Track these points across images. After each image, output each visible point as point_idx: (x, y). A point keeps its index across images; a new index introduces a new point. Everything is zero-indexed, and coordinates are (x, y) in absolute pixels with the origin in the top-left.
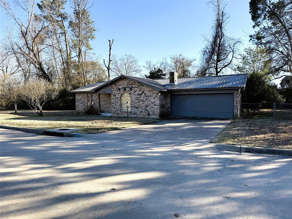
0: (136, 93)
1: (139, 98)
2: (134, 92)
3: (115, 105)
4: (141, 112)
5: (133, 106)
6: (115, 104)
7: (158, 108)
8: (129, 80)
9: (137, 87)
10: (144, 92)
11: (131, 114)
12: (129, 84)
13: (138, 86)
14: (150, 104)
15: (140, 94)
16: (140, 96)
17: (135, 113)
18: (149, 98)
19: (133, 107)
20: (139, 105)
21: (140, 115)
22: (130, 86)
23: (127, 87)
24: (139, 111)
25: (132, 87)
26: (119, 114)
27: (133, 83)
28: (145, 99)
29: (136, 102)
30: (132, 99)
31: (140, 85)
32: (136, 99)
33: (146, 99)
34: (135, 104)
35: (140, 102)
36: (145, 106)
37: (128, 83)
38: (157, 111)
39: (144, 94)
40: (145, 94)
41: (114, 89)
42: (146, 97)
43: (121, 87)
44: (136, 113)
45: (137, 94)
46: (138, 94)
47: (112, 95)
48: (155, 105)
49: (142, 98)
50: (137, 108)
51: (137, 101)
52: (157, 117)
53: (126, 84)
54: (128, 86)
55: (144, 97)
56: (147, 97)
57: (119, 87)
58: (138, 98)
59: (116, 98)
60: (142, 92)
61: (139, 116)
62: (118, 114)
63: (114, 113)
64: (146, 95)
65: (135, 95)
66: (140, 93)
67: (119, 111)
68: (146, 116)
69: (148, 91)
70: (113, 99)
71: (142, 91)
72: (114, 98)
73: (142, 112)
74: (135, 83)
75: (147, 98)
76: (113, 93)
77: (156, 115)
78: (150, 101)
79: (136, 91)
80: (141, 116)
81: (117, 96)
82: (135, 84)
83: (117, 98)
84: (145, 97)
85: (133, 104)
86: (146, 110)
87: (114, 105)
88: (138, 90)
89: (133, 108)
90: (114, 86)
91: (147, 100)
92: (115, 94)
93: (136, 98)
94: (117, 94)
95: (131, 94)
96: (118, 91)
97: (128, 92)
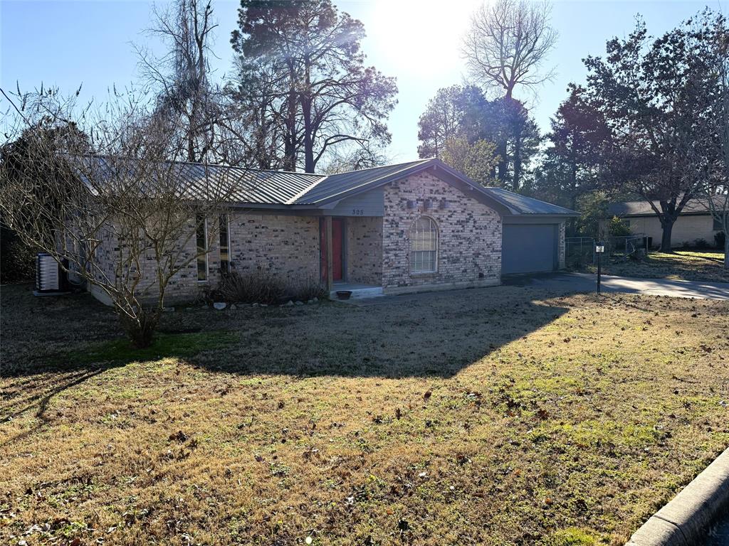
0: (454, 219)
1: (460, 233)
2: (450, 214)
3: (396, 255)
4: (463, 272)
5: (446, 256)
6: (394, 252)
7: (499, 258)
8: (435, 178)
9: (455, 201)
10: (472, 217)
11: (439, 280)
12: (435, 189)
13: (458, 199)
14: (483, 249)
15: (462, 221)
16: (463, 226)
17: (449, 278)
18: (483, 231)
19: (444, 258)
20: (461, 253)
21: (461, 280)
22: (439, 197)
23: (431, 198)
24: (459, 269)
25: (443, 198)
26: (406, 285)
27: (446, 189)
28: (474, 236)
29: (453, 245)
30: (444, 236)
31: (463, 195)
32: (453, 236)
33: (477, 236)
34: (450, 251)
35: (461, 243)
36: (473, 254)
37: (432, 188)
38: (497, 267)
39: (471, 223)
40: (475, 222)
41: (390, 202)
42: (477, 229)
43: (412, 197)
44: (452, 276)
45: (456, 222)
46: (458, 221)
47: (385, 223)
48: (493, 251)
49: (467, 234)
50: (456, 261)
51: (454, 242)
52: (496, 280)
53: (428, 188)
54: (432, 195)
55: (471, 231)
56: (478, 231)
57: (407, 196)
58: (458, 231)
59: (397, 234)
60: (468, 217)
61: (460, 283)
62: (402, 285)
63: (390, 283)
64: (476, 225)
65: (451, 224)
66: (463, 217)
67: (405, 277)
68: (476, 283)
69: (481, 213)
70: (388, 237)
71: (468, 214)
72: (392, 231)
73: (465, 271)
74: (451, 189)
75: (477, 233)
76: (389, 215)
77: (495, 275)
78: (484, 240)
79: (455, 212)
80: (465, 283)
81: (402, 227)
82: (451, 192)
83: (402, 231)
84: (475, 231)
85: (445, 251)
86: (476, 265)
87: (391, 255)
88: (459, 210)
89: (444, 263)
90: (392, 191)
91: (476, 238)
92: (397, 219)
93: (453, 231)
94: (401, 218)
95: (442, 221)
96: (404, 210)
97: (433, 213)
